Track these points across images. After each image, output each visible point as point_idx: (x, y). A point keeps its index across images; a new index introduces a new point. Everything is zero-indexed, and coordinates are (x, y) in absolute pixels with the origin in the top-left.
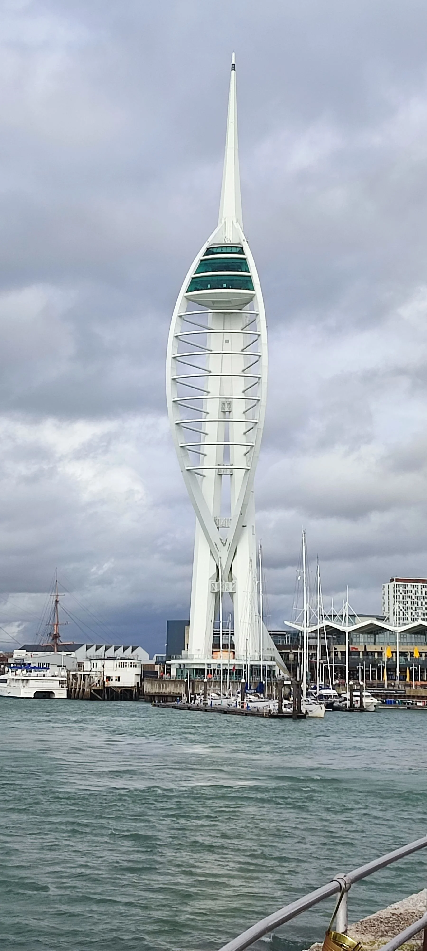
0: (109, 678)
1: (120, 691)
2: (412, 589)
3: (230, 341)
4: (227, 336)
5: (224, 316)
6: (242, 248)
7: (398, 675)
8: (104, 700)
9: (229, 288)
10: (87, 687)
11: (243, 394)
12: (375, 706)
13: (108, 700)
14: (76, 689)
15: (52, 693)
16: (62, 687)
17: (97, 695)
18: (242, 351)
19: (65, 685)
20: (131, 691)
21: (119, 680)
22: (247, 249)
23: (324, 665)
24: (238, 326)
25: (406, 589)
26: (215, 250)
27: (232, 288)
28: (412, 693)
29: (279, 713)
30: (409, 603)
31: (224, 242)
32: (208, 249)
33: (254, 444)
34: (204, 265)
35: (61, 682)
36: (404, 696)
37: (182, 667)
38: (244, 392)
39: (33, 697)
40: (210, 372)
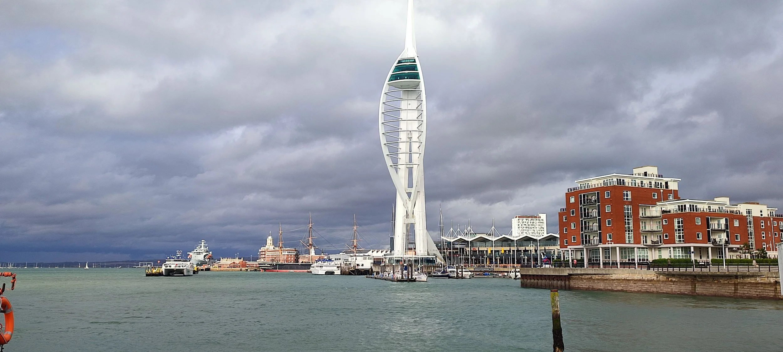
0: (358, 265)
1: (363, 271)
2: (526, 221)
3: (411, 104)
4: (410, 102)
5: (408, 93)
6: (415, 60)
7: (494, 261)
8: (355, 275)
9: (408, 79)
10: (347, 269)
11: (417, 129)
12: (469, 276)
13: (357, 275)
14: (343, 270)
15: (334, 272)
16: (338, 269)
17: (352, 273)
18: (417, 108)
19: (340, 268)
20: (369, 271)
21: (363, 266)
22: (417, 60)
23: (459, 257)
24: (414, 97)
25: (523, 221)
26: (402, 61)
27: (409, 79)
28: (497, 270)
29: (402, 279)
30: (525, 227)
31: (407, 57)
32: (399, 61)
33: (420, 153)
34: (398, 68)
35: (338, 267)
36: (493, 271)
37: (390, 259)
38: (418, 128)
39: (324, 274)
40: (402, 119)
